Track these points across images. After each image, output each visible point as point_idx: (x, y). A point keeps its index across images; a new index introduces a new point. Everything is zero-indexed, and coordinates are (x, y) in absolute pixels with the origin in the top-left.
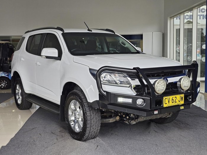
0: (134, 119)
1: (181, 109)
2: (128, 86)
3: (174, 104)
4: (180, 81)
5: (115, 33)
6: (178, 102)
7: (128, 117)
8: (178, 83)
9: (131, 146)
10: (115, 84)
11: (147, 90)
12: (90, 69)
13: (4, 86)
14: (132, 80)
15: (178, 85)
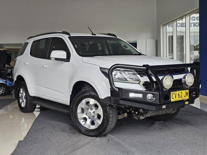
0: (143, 114)
1: (186, 104)
2: (138, 82)
3: (180, 99)
4: (184, 77)
5: (117, 37)
6: (183, 97)
7: (137, 113)
8: (182, 80)
9: (140, 140)
10: (125, 81)
11: (156, 86)
12: (101, 68)
13: (2, 93)
14: (141, 77)
15: (183, 82)
